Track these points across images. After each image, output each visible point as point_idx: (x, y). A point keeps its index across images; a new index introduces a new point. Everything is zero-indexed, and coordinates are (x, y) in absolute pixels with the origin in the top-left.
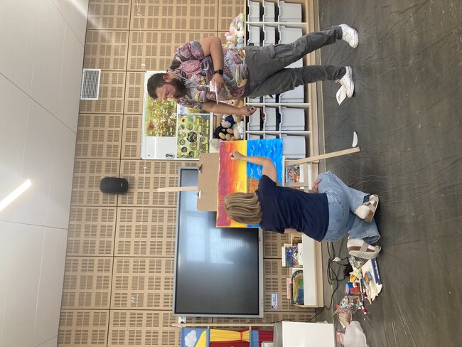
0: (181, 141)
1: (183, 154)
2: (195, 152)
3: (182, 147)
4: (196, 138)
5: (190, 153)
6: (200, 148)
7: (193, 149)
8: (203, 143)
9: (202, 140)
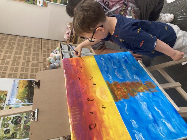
0: (5, 124)
1: (5, 135)
2: (18, 133)
3: (5, 129)
4: (20, 121)
5: (13, 134)
6: (24, 129)
7: (16, 130)
8: (27, 124)
9: (26, 122)
